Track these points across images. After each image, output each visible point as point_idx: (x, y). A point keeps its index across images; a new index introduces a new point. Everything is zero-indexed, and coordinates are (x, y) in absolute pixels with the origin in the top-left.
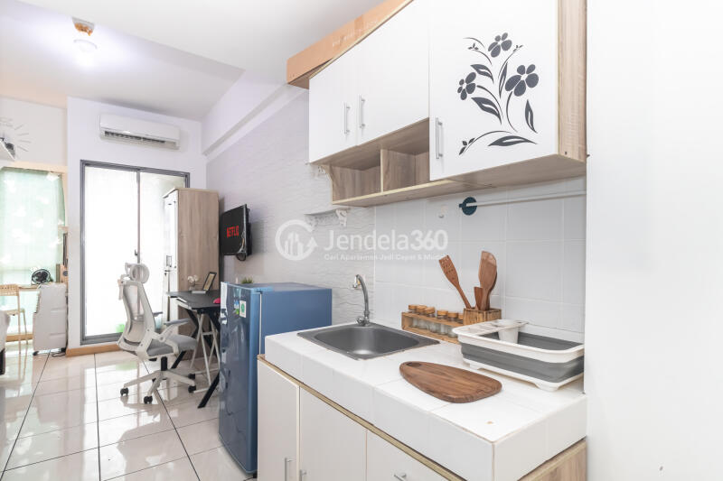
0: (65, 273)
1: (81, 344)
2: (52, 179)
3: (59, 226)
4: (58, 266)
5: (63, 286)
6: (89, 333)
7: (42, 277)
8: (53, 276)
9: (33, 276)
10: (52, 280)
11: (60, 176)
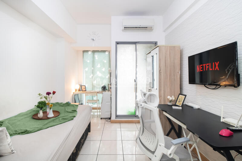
0: (111, 88)
1: (116, 118)
2: (107, 53)
3: (109, 70)
4: (109, 84)
5: (110, 93)
6: (118, 114)
7: (104, 88)
8: (107, 88)
9: (102, 88)
10: (107, 90)
11: (109, 52)
